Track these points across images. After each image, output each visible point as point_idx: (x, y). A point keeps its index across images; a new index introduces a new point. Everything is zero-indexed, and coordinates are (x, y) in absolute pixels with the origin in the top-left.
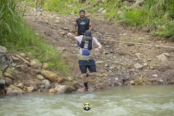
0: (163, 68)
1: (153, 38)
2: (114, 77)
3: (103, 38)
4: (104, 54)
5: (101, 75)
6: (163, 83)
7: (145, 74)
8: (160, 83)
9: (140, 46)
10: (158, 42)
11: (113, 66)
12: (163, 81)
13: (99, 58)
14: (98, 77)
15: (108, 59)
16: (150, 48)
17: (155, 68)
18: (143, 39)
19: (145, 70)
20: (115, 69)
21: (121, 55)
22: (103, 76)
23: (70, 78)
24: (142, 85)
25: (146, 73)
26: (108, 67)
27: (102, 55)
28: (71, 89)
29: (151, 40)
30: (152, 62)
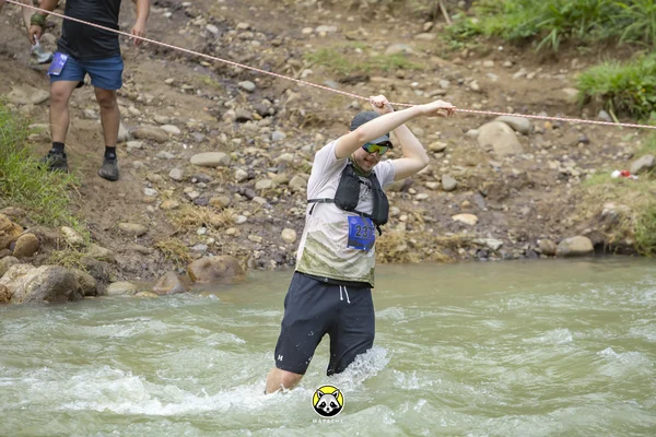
0: (503, 184)
1: (454, 50)
2: (274, 229)
3: (223, 47)
4: (228, 120)
5: (216, 219)
6: (503, 252)
7: (418, 211)
8: (486, 253)
9: (397, 82)
10: (478, 63)
11: (271, 175)
12: (500, 247)
13: (206, 141)
14: (204, 225)
15: (248, 146)
16: (443, 95)
17: (464, 183)
18: (409, 50)
19: (420, 196)
20: (279, 190)
21: (308, 124)
22: (228, 223)
23: (71, 234)
24: (407, 262)
25: (422, 210)
26: (249, 179)
27: (220, 126)
28: (78, 285)
29: (447, 55)
30: (449, 156)
